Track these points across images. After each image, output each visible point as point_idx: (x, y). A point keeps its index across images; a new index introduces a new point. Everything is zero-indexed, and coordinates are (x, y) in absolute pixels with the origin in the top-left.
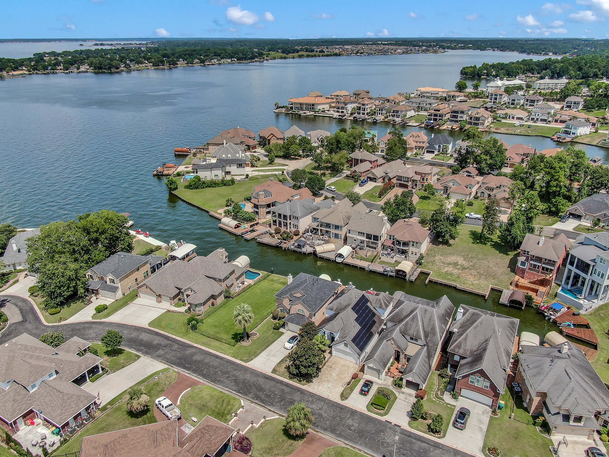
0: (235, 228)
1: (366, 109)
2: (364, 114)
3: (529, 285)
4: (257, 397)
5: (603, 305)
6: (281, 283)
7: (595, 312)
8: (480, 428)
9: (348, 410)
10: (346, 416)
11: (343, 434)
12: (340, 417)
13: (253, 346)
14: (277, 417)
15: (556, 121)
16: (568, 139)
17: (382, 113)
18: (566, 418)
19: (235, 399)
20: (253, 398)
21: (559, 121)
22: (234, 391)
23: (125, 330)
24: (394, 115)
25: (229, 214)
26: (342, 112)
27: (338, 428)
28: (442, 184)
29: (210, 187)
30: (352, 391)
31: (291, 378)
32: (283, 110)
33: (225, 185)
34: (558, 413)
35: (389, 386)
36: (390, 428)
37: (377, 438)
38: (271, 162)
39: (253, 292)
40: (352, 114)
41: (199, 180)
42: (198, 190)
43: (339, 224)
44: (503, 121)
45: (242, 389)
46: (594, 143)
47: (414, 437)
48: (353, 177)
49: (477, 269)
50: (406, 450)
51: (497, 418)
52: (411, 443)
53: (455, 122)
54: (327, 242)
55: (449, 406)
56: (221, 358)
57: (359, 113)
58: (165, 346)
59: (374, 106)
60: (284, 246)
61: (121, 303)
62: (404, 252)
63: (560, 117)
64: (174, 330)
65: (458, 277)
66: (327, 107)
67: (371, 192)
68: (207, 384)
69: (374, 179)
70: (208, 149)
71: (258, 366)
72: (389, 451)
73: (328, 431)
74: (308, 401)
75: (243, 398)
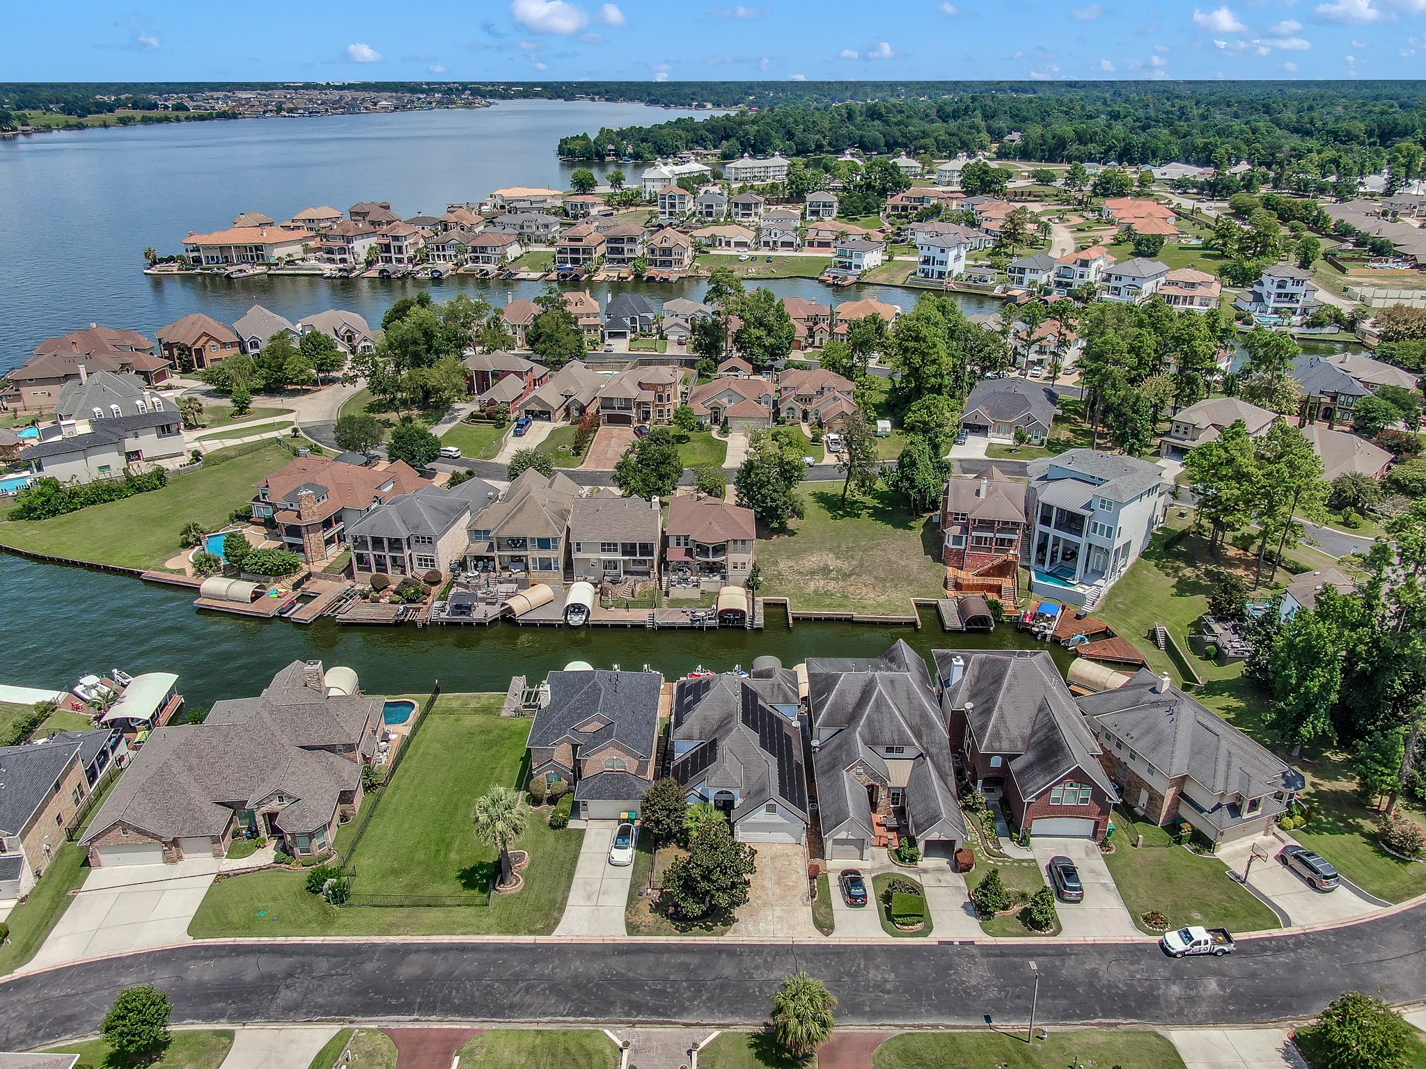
0: (253, 600)
1: (404, 248)
2: (400, 261)
3: (980, 581)
4: (639, 1008)
5: (1113, 588)
6: (476, 711)
7: (1107, 605)
8: (1103, 885)
9: (853, 950)
10: (859, 966)
11: (878, 1007)
12: (848, 973)
13: (536, 887)
14: (716, 1033)
15: (811, 244)
16: (852, 279)
17: (444, 256)
18: (1235, 810)
19: (588, 1034)
20: (628, 1014)
21: (816, 244)
22: (568, 1015)
23: (120, 975)
24: (478, 257)
25: (211, 567)
26: (343, 261)
27: (861, 999)
28: (706, 402)
29: (93, 503)
30: (830, 906)
31: (683, 931)
32: (174, 268)
33: (140, 490)
34: (1219, 806)
35: (889, 866)
36: (959, 954)
37: (949, 985)
38: (242, 409)
39: (425, 754)
40: (369, 263)
41: (58, 490)
42: (60, 519)
43: (550, 535)
44: (712, 252)
45: (585, 1002)
46: (899, 283)
47: (1010, 952)
48: (490, 417)
49: (871, 572)
50: (1016, 986)
51: (1114, 855)
52: (1015, 967)
53: (618, 262)
54: (524, 585)
55: (1025, 864)
56: (475, 948)
57: (389, 260)
58: (290, 975)
59: (422, 241)
60: (420, 617)
61: (45, 901)
62: (712, 569)
63: (817, 235)
64: (280, 922)
65: (845, 597)
66: (297, 250)
67: (550, 446)
68: (486, 1026)
69: (545, 415)
70: (18, 397)
71: (584, 932)
72: (990, 1002)
73: (846, 1015)
74: (757, 968)
75: (605, 1022)
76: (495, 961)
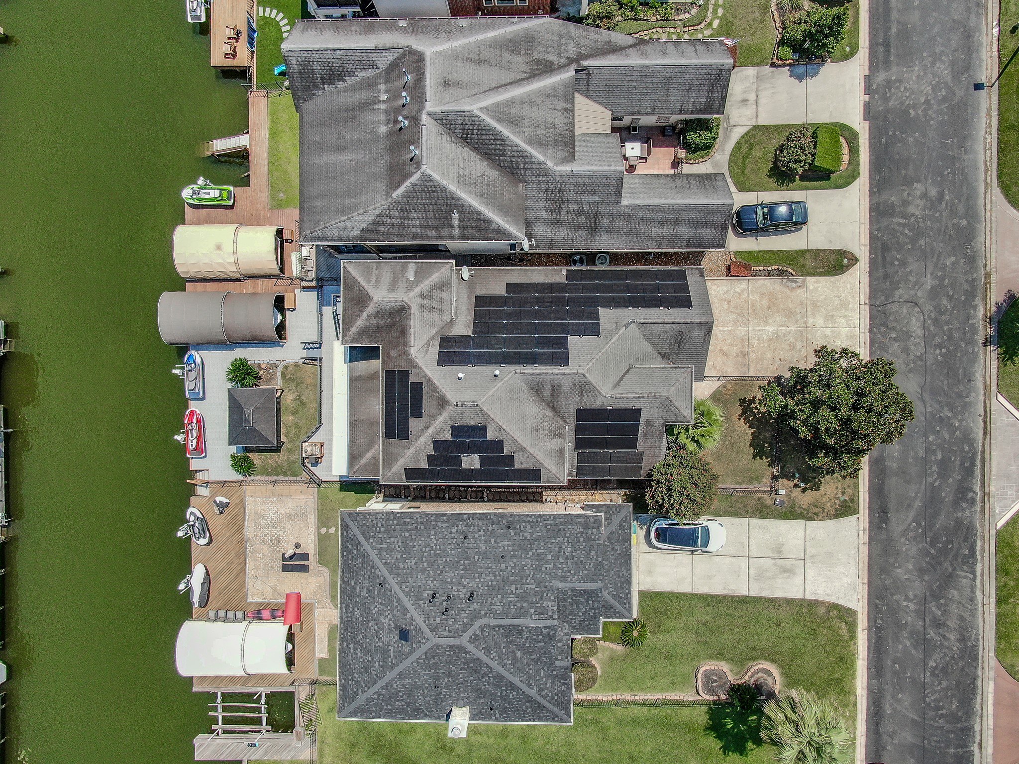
4: (963, 494)
10: (904, 226)
11: (961, 210)
20: (973, 502)
22: (973, 572)
37: (933, 119)
71: (853, 569)
72: (956, 76)
73: (972, 248)
74: (906, 350)
75: (983, 528)
76: (895, 673)
